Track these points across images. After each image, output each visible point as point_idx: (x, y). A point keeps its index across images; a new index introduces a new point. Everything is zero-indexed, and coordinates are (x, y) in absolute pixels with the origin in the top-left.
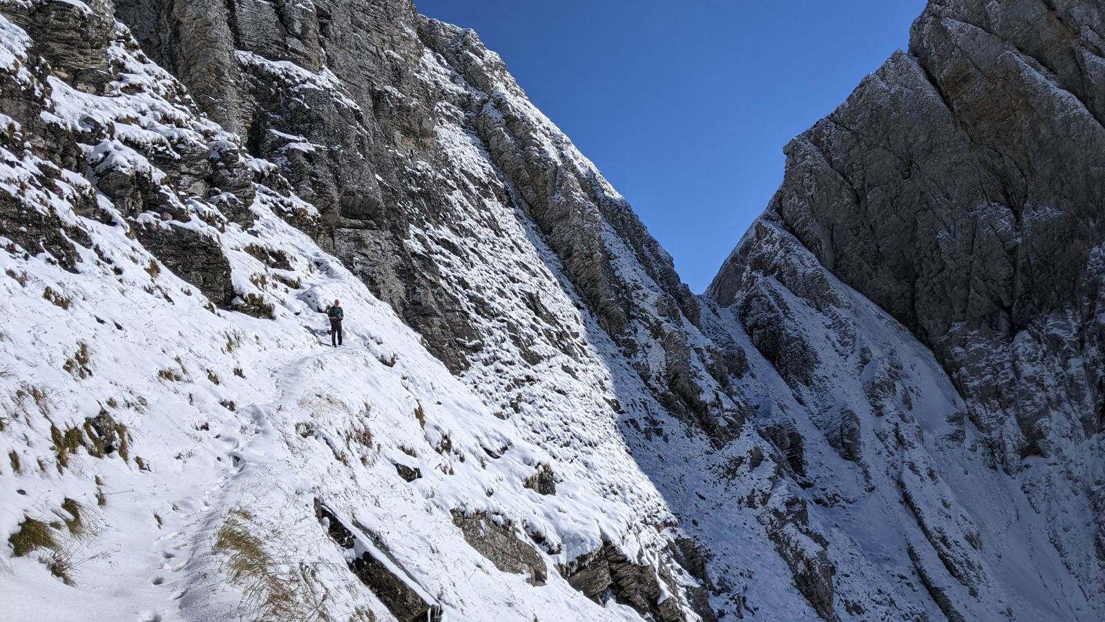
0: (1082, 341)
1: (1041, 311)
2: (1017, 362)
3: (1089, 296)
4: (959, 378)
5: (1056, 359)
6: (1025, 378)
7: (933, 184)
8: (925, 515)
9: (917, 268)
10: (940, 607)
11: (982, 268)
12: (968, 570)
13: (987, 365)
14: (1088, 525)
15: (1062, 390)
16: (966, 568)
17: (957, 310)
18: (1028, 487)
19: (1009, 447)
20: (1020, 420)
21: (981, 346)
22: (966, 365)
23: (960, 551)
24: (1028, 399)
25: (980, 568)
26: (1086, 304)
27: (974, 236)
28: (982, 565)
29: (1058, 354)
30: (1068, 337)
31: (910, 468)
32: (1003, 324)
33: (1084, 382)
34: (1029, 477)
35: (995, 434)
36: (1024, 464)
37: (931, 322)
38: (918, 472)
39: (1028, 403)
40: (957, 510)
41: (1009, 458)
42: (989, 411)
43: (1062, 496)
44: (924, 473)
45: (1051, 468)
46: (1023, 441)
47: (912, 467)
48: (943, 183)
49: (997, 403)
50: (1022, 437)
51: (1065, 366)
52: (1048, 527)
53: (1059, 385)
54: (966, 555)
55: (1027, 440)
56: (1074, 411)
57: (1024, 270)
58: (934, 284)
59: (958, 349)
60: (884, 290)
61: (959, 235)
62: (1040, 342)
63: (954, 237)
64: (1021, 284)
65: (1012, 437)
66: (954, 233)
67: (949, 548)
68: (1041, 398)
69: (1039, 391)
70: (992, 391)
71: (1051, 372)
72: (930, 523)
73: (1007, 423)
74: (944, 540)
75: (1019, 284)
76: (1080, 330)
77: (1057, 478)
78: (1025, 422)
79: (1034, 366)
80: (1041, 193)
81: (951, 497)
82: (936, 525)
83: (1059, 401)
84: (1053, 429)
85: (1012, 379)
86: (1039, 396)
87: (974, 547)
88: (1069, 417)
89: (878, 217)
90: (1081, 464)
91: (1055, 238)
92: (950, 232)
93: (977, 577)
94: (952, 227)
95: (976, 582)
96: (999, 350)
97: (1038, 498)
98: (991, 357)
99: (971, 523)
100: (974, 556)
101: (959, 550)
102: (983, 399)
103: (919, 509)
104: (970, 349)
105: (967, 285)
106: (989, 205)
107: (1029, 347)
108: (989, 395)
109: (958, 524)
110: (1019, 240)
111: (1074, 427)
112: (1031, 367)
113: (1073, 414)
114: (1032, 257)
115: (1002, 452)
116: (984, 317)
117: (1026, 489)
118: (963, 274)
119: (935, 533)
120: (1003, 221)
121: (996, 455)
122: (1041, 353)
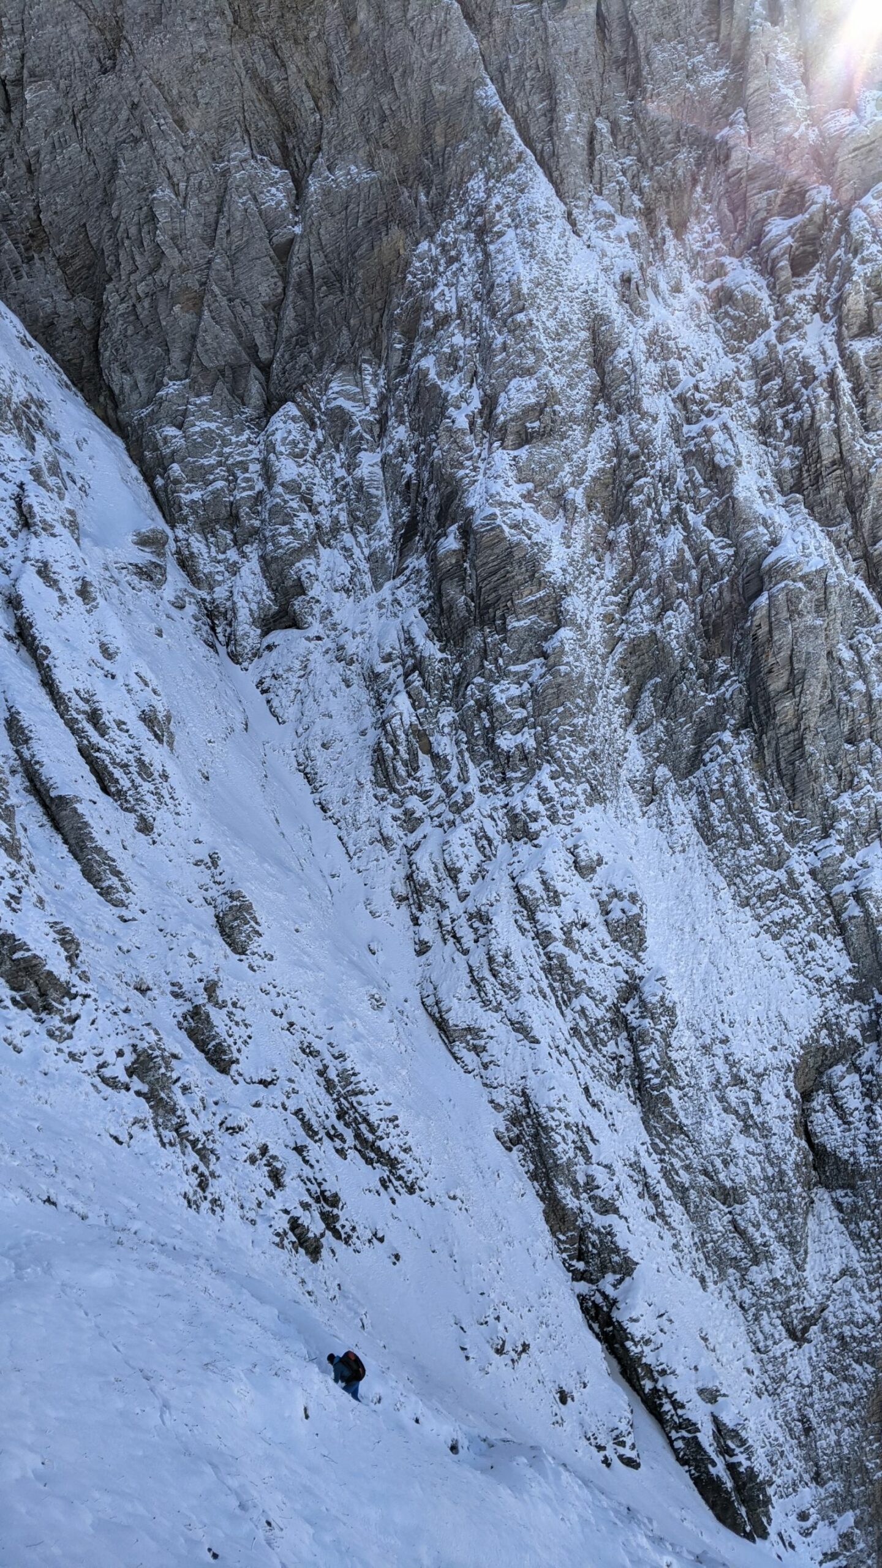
0: (383, 422)
1: (320, 370)
2: (272, 456)
3: (403, 333)
4: (166, 486)
5: (337, 456)
6: (283, 485)
7: (156, 90)
8: (57, 663)
9: (109, 264)
10: (66, 842)
11: (229, 274)
12: (138, 780)
13: (220, 464)
14: (363, 733)
15: (342, 509)
16: (135, 776)
17: (176, 355)
18: (268, 682)
19: (243, 614)
20: (266, 562)
21: (213, 426)
22: (181, 461)
23: (128, 742)
24: (284, 524)
25: (165, 776)
26: (398, 346)
27: (220, 211)
28: (169, 770)
29: (341, 447)
30: (361, 414)
31: (39, 573)
32: (254, 391)
33: (379, 493)
34: (272, 664)
35: (220, 593)
36: (265, 644)
37: (127, 379)
38: (56, 582)
39: (284, 529)
40: (128, 664)
41: (240, 633)
42: (213, 549)
43: (325, 690)
44: (69, 588)
45: (312, 645)
46: (268, 602)
47: (44, 571)
48: (175, 92)
49: (230, 537)
50: (267, 593)
51: (351, 466)
52: (296, 745)
53: (339, 501)
54: (138, 749)
55: (275, 601)
56: (359, 544)
57: (299, 290)
58: (139, 298)
59: (171, 431)
60: (43, 307)
61: (193, 202)
62: (313, 426)
63: (184, 206)
64: (293, 314)
65: (250, 597)
66: (185, 198)
67: (102, 736)
68: (306, 523)
69: (304, 511)
70: (224, 512)
71: (326, 479)
72: (66, 681)
73: (245, 571)
74: (94, 717)
75: (289, 314)
76: (383, 399)
77: (319, 662)
78: (274, 566)
79: (300, 466)
80: (345, 138)
81: (119, 639)
82: (80, 686)
83: (336, 529)
84: (321, 578)
85: (260, 492)
86: (303, 518)
87: (156, 735)
88: (347, 552)
89: (44, 143)
90: (362, 633)
91: (360, 223)
92: (177, 195)
93: (157, 793)
94: (182, 185)
95: (153, 803)
96: (243, 438)
97: (283, 699)
98: (227, 450)
99: (155, 692)
100: (155, 754)
101: (124, 738)
102: (206, 528)
103: (46, 649)
104: (192, 430)
105: (197, 303)
106: (253, 157)
107: (296, 430)
108: (217, 521)
109: (129, 691)
110: (298, 230)
111: (356, 571)
112: (294, 465)
113: (357, 551)
114: (317, 259)
115: (230, 625)
116: (222, 372)
117: (265, 686)
118: (193, 280)
119: (76, 702)
120: (273, 190)
121: (219, 630)
122: (312, 445)
